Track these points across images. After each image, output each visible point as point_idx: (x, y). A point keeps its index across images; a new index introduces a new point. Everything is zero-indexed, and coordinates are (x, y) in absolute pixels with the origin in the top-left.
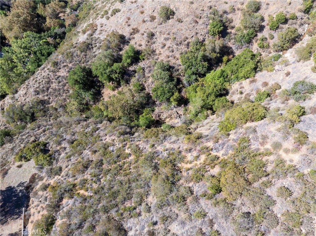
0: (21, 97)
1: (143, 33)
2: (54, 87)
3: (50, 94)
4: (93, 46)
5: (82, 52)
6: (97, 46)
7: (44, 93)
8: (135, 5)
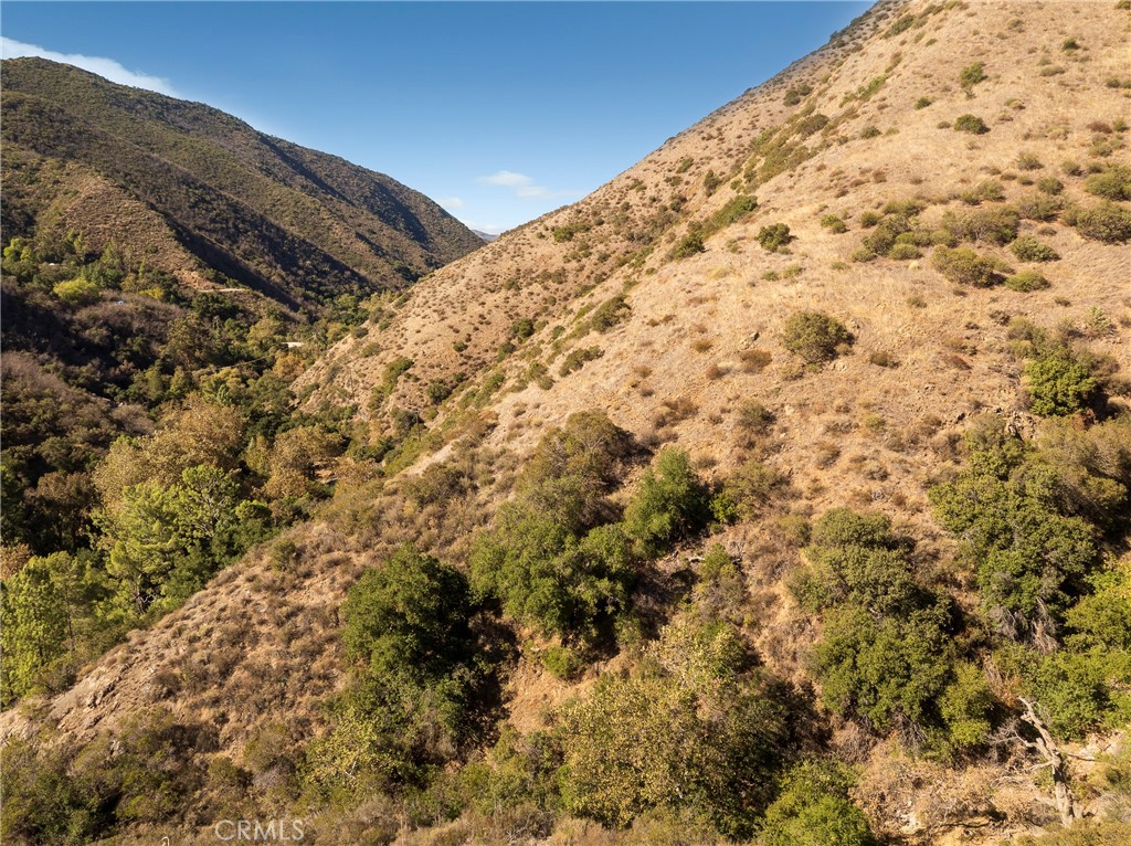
0: (80, 705)
2: (261, 660)
3: (232, 697)
4: (478, 481)
5: (423, 502)
6: (494, 480)
7: (204, 690)
8: (667, 329)
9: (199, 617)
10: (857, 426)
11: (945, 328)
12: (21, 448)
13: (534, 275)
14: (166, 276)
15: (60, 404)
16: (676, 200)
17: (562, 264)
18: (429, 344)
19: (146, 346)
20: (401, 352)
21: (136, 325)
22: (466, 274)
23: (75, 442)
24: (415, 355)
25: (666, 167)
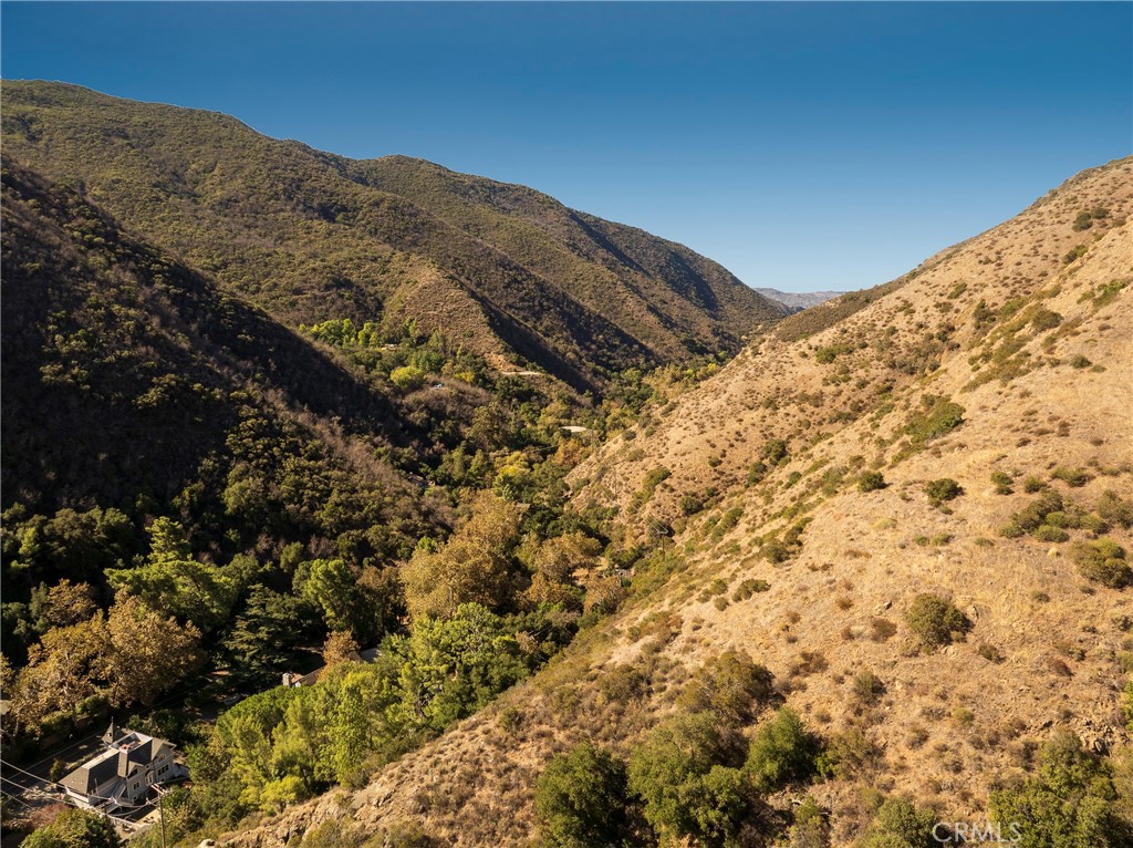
0: (369, 804)
1: (841, 674)
2: (484, 801)
3: (461, 824)
4: (653, 687)
5: (610, 698)
6: (665, 688)
7: (445, 813)
8: (822, 577)
9: (449, 754)
10: (949, 715)
11: (1061, 627)
12: (354, 532)
13: (792, 396)
14: (478, 359)
15: (385, 496)
16: (943, 329)
17: (821, 387)
18: (687, 456)
19: (455, 429)
20: (661, 461)
21: (449, 408)
22: (728, 389)
23: (392, 530)
24: (673, 466)
25: (938, 290)
